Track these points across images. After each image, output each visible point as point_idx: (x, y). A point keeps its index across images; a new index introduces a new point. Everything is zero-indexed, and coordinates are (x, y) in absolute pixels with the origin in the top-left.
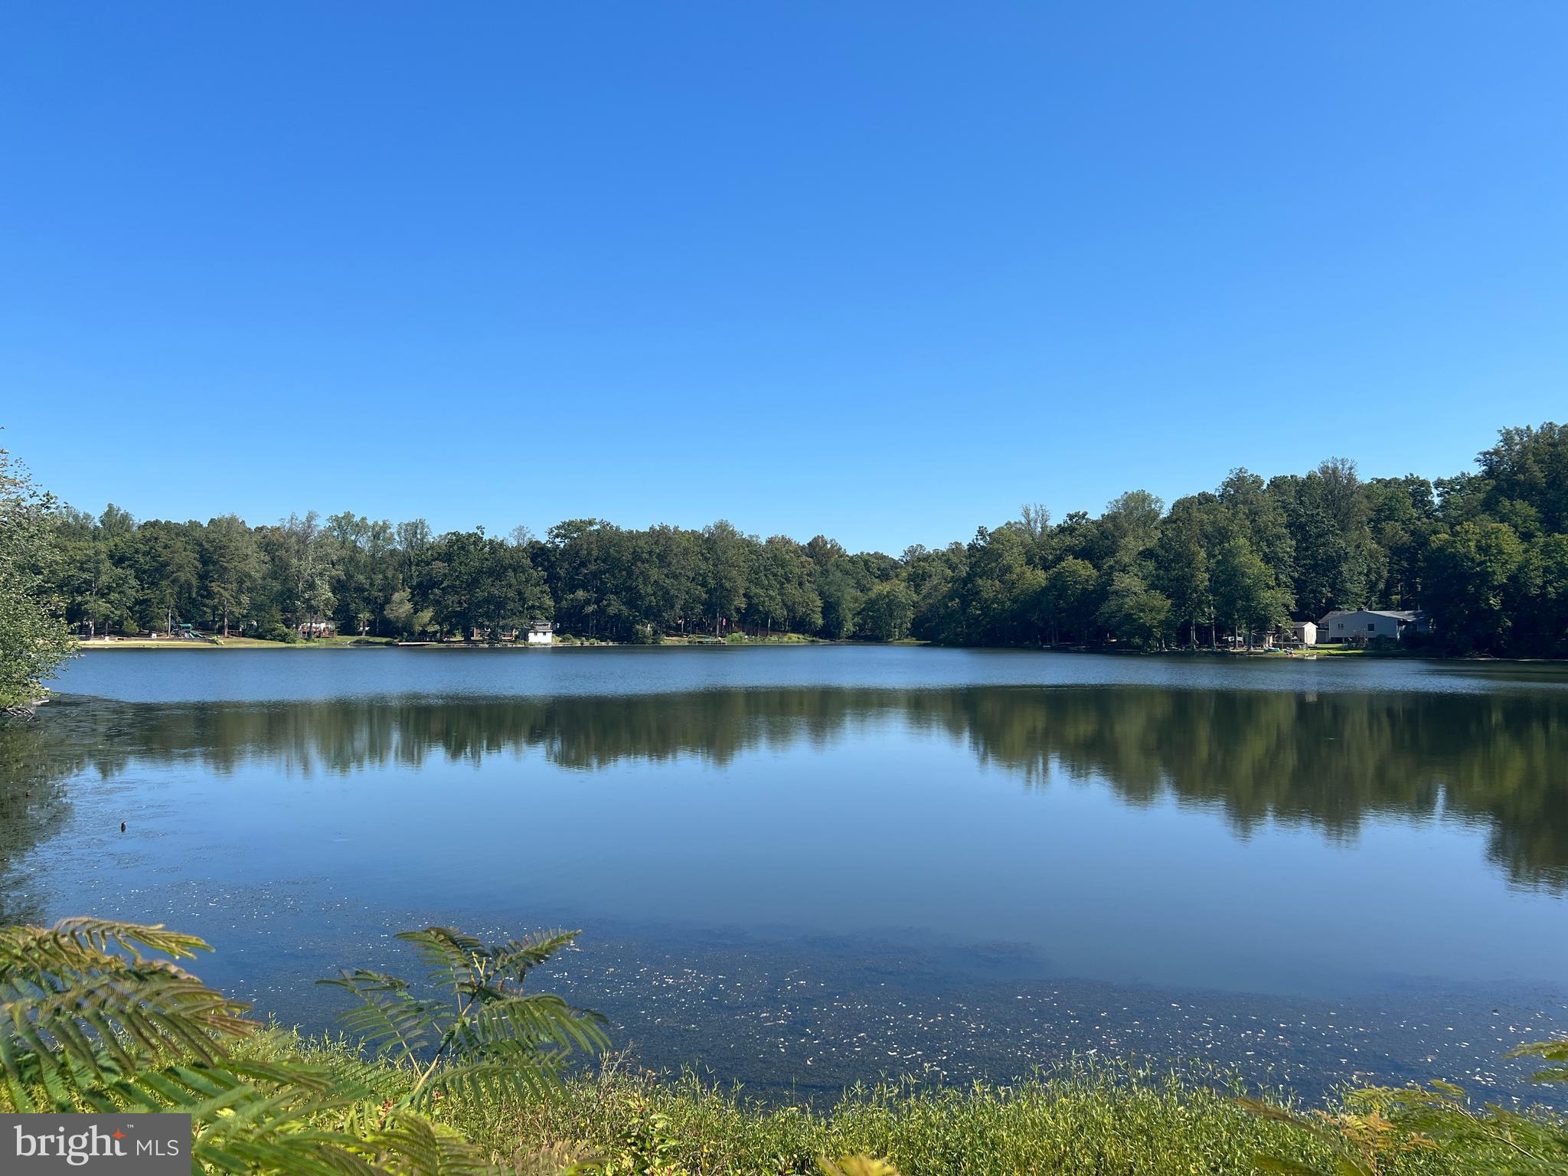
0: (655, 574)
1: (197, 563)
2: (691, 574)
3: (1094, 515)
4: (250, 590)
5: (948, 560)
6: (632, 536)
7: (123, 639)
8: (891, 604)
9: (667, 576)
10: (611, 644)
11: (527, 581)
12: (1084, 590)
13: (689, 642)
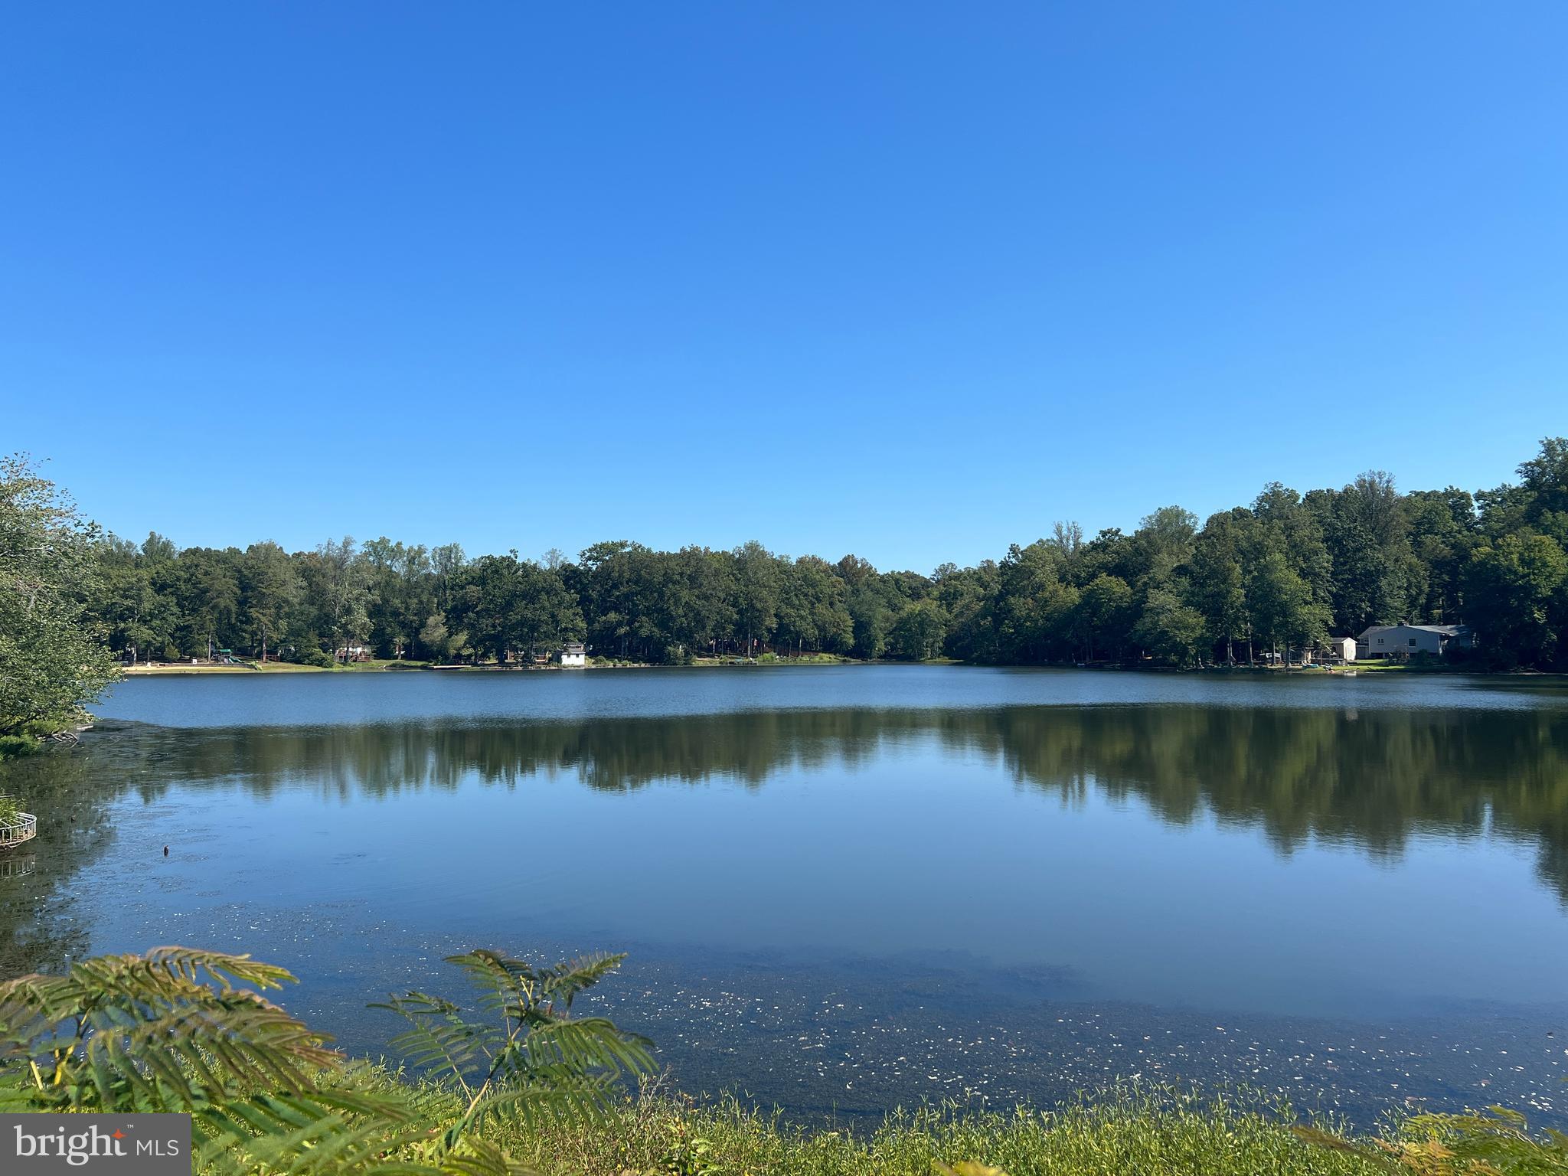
0: (685, 595)
1: (236, 589)
2: (722, 595)
3: (1128, 532)
4: (288, 615)
5: (979, 579)
6: (663, 558)
7: (164, 665)
8: (923, 622)
9: (698, 597)
10: (643, 665)
11: (560, 604)
12: (1118, 608)
13: (720, 663)
